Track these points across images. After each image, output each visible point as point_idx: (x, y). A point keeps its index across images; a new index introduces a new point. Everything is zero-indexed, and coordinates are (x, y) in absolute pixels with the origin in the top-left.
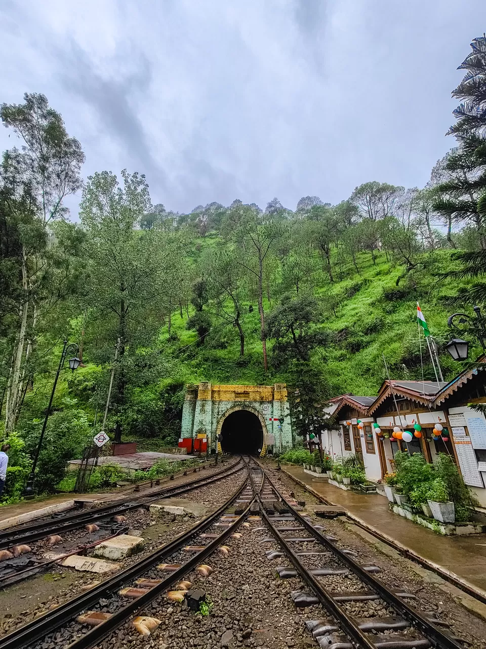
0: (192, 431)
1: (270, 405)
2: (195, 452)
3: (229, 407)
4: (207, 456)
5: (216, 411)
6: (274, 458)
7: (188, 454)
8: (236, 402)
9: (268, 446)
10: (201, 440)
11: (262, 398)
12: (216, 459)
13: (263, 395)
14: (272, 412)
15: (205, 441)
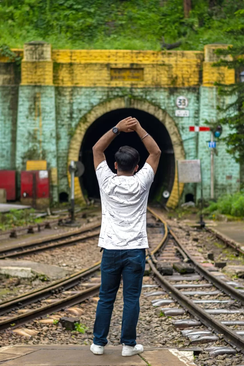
0: (13, 154)
1: (192, 97)
2: (24, 198)
3: (95, 100)
4: (52, 206)
5: (66, 110)
6: (197, 210)
7: (9, 201)
8: (112, 89)
9: (186, 185)
10: (35, 174)
11: (174, 80)
12: (71, 212)
13: (176, 72)
14: (197, 112)
15: (43, 174)
